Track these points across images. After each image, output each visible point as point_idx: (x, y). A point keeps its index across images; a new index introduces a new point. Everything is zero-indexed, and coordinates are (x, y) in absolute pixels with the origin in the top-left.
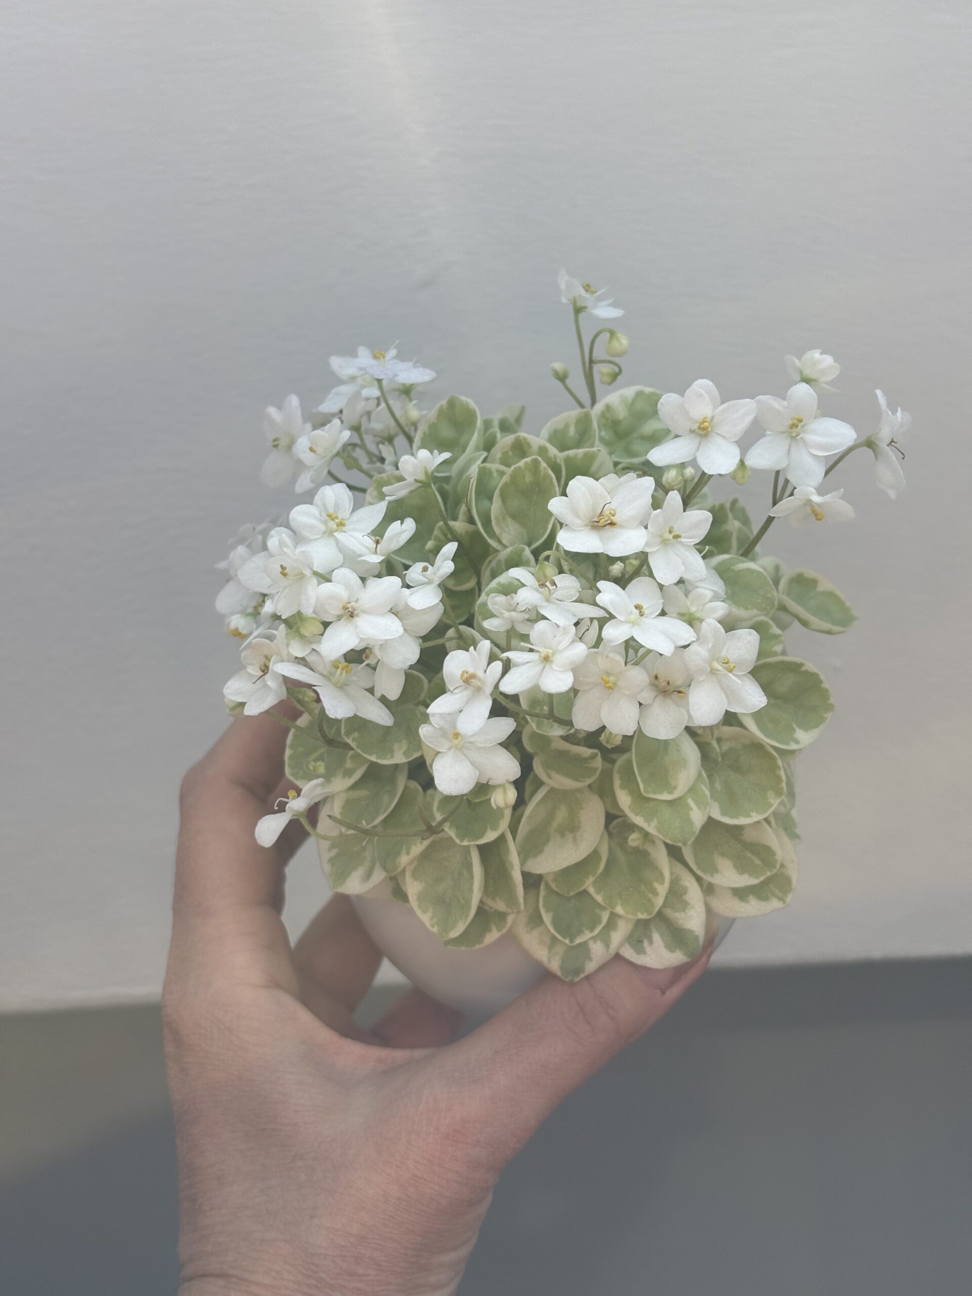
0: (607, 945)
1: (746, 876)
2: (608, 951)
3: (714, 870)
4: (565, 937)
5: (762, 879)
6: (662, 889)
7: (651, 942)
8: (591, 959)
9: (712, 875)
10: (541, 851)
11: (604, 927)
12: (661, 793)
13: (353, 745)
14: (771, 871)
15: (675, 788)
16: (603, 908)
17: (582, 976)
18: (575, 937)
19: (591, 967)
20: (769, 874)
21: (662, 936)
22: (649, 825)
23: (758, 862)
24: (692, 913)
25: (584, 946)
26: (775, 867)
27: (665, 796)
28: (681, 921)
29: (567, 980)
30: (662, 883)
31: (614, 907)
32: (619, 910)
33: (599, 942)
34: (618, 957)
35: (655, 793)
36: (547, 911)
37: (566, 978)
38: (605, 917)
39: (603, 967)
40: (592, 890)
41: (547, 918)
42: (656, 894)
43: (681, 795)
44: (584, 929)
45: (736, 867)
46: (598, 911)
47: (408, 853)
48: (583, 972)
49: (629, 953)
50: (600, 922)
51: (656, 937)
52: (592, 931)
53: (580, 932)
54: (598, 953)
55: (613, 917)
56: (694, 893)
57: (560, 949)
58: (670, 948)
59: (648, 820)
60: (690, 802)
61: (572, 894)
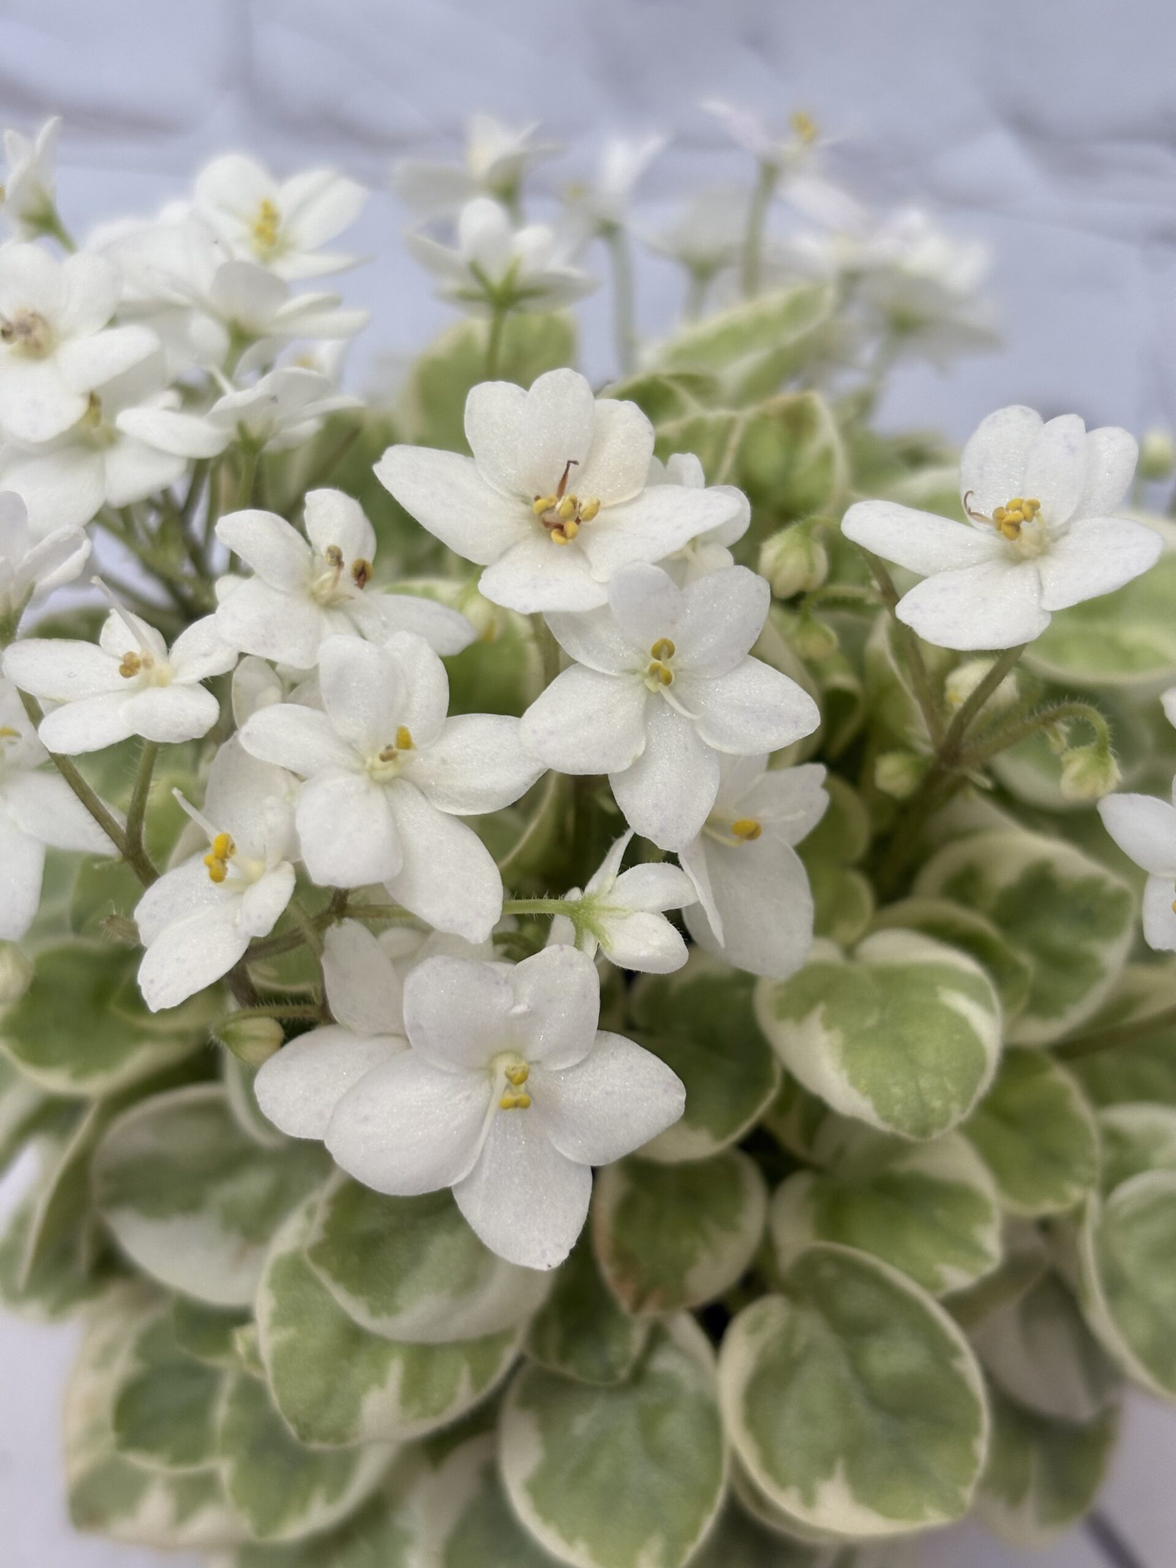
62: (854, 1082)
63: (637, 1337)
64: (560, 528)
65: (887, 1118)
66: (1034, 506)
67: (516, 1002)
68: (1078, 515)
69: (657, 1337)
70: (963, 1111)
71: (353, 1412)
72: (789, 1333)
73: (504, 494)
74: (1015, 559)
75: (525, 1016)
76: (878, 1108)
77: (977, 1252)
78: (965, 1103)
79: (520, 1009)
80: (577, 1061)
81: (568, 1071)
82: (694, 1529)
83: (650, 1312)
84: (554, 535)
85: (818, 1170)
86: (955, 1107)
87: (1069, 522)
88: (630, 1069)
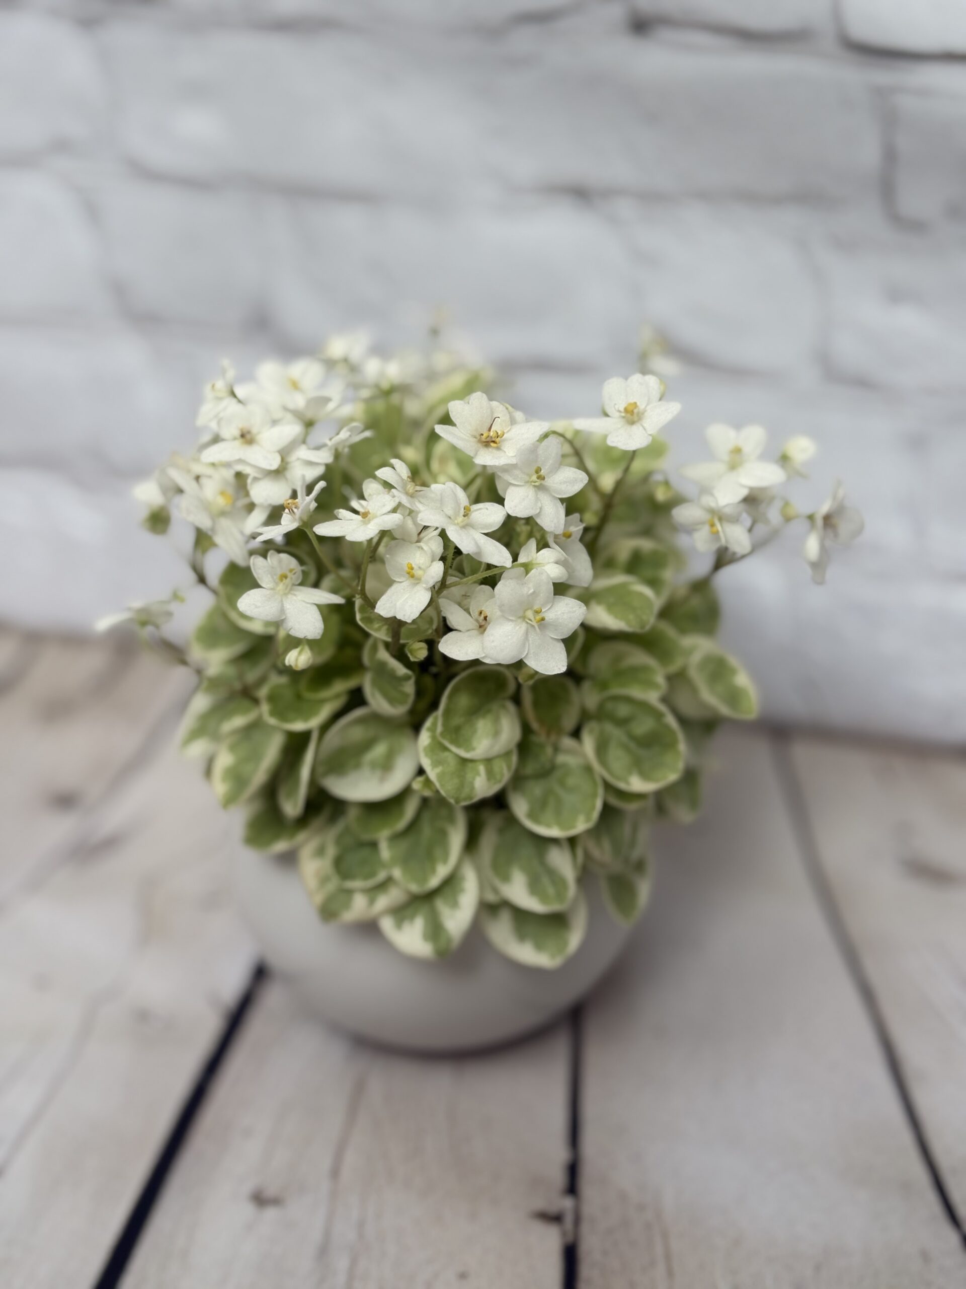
0: (372, 902)
2: (368, 911)
3: (506, 877)
4: (336, 876)
6: (442, 871)
7: (412, 922)
8: (349, 910)
9: (502, 881)
10: (347, 774)
11: (377, 885)
12: (456, 746)
15: (473, 749)
16: (384, 868)
18: (345, 881)
19: (348, 916)
21: (423, 921)
22: (433, 769)
23: (551, 890)
24: (458, 914)
25: (349, 891)
27: (459, 751)
30: (444, 866)
31: (392, 870)
32: (397, 874)
33: (364, 897)
35: (451, 744)
36: (334, 845)
40: (382, 844)
41: (331, 851)
42: (434, 874)
43: (473, 758)
44: (358, 877)
45: (529, 886)
46: (379, 868)
49: (387, 925)
50: (375, 878)
51: (419, 920)
52: (364, 881)
53: (354, 879)
54: (359, 907)
55: (389, 879)
57: (329, 888)
58: (426, 937)
59: (435, 764)
60: (481, 768)
62: (616, 619)
63: (549, 752)
64: (494, 442)
65: (630, 626)
66: (635, 403)
67: (529, 589)
68: (648, 404)
69: (556, 749)
70: (653, 622)
71: (472, 788)
72: (601, 731)
73: (470, 436)
74: (632, 423)
75: (534, 592)
76: (626, 624)
77: (659, 686)
78: (652, 616)
79: (532, 591)
80: (549, 606)
81: (547, 610)
82: (594, 806)
84: (492, 444)
85: (591, 677)
86: (650, 617)
87: (646, 407)
88: (567, 604)
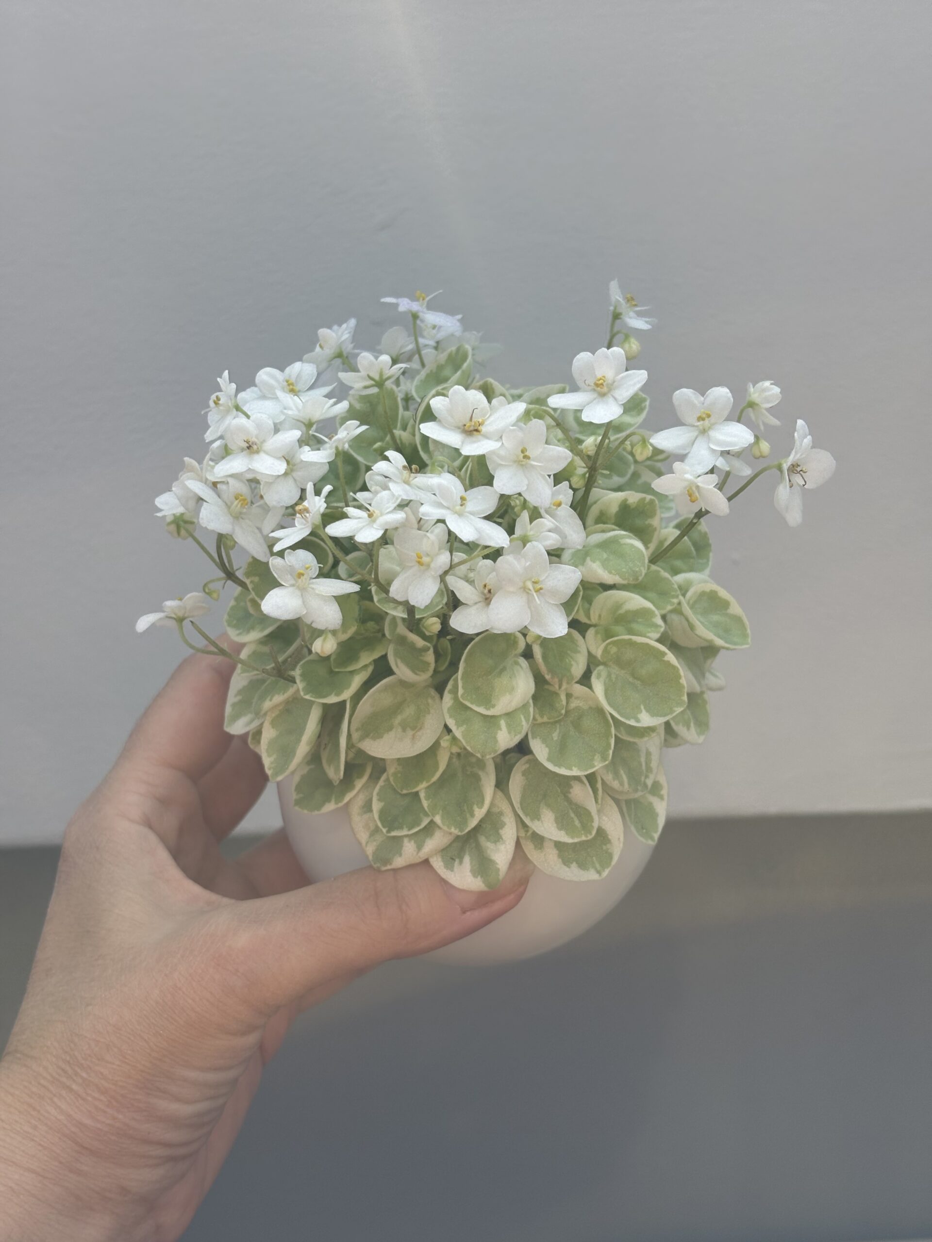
0: (419, 847)
1: (563, 833)
2: (418, 853)
3: (536, 816)
4: (384, 827)
5: (576, 840)
6: (479, 813)
7: (461, 862)
8: (401, 855)
9: (532, 820)
10: (382, 737)
11: (420, 831)
12: (479, 705)
13: (250, 586)
14: (587, 837)
15: (494, 706)
16: (427, 815)
17: (389, 867)
18: (393, 830)
19: (399, 862)
20: (584, 838)
21: (471, 860)
22: (458, 728)
23: (577, 823)
24: (502, 847)
25: (398, 840)
26: (590, 833)
27: (481, 710)
28: (489, 852)
29: (375, 866)
30: (481, 808)
31: (434, 816)
32: (438, 819)
33: (412, 842)
34: (426, 862)
35: (472, 703)
36: (379, 800)
37: (375, 863)
38: (425, 822)
39: (411, 867)
40: (422, 795)
41: (376, 806)
42: (472, 815)
43: (495, 714)
44: (405, 826)
45: (557, 820)
46: (421, 815)
47: (271, 700)
48: (391, 864)
49: (437, 864)
50: (419, 825)
51: (467, 859)
52: (409, 830)
53: (400, 828)
54: (409, 852)
55: (432, 826)
56: (509, 832)
57: (379, 838)
58: (475, 873)
59: (458, 725)
60: (503, 723)
61: (405, 792)
62: (610, 572)
63: (563, 697)
64: (476, 430)
65: (624, 579)
66: (604, 377)
67: (527, 562)
68: (615, 376)
69: (569, 696)
70: (645, 569)
71: (496, 741)
72: (609, 675)
73: (453, 428)
74: (603, 395)
75: (531, 564)
76: (621, 577)
77: (657, 626)
78: (644, 566)
80: (549, 574)
81: (544, 579)
82: (609, 745)
83: (564, 686)
84: (475, 433)
85: (595, 626)
86: (642, 568)
87: (614, 379)
88: (563, 572)
